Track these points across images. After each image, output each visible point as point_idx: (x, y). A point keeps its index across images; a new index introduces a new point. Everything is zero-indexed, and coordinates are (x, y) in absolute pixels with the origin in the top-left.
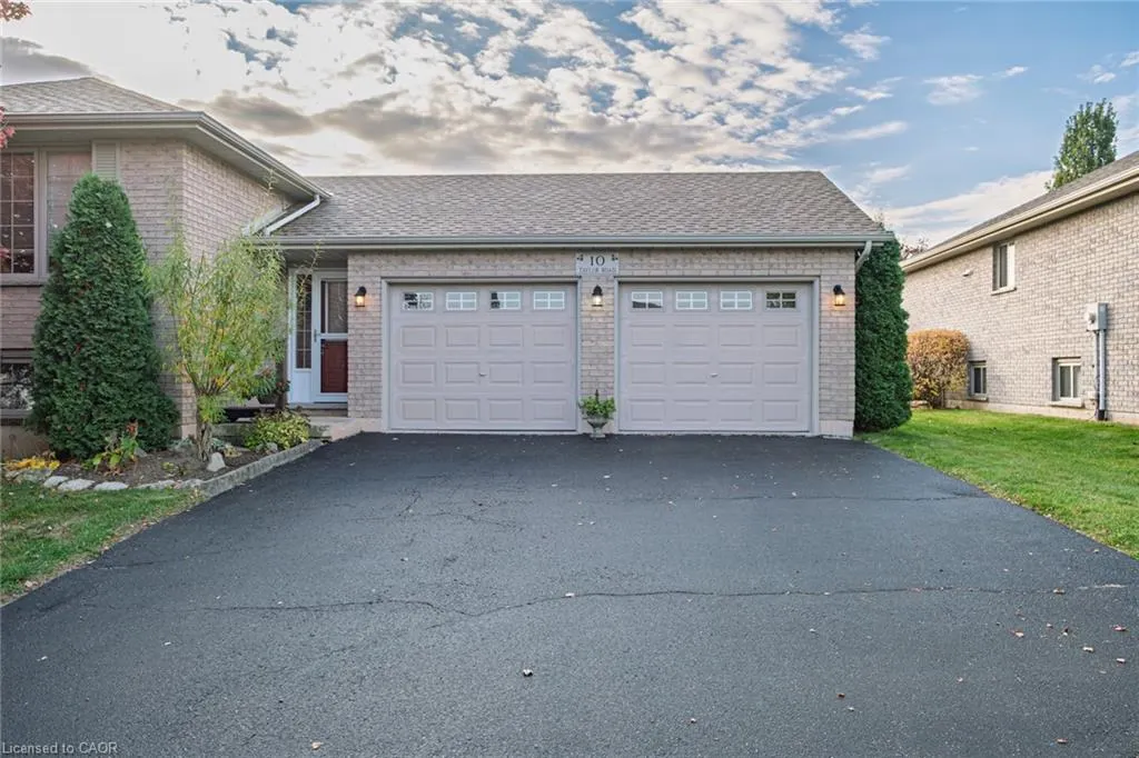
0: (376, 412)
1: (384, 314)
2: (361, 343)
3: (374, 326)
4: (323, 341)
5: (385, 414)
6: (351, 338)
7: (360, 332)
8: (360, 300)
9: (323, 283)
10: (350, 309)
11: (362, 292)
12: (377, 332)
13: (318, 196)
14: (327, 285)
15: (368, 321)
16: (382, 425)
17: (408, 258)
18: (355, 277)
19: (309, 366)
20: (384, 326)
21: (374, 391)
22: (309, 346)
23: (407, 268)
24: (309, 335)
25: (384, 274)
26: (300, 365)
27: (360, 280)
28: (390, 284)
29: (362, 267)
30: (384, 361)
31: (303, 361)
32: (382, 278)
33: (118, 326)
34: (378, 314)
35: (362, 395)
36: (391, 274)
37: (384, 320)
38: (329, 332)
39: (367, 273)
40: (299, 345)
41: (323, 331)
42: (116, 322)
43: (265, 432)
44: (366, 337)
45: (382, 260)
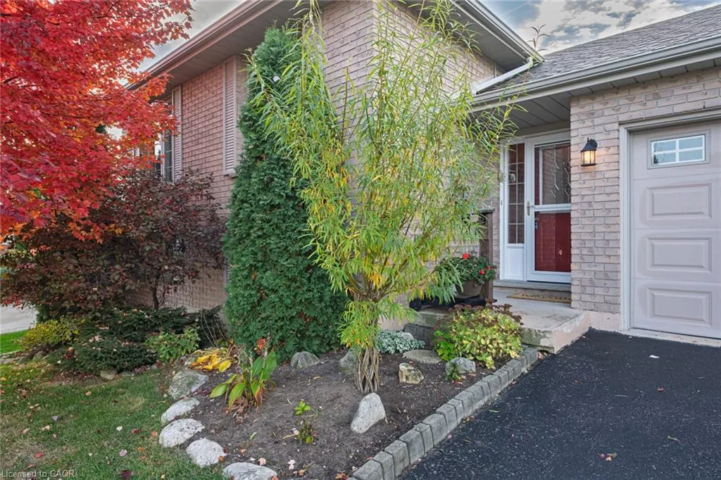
0: (612, 306)
1: (623, 174)
2: (588, 214)
3: (608, 190)
4: (537, 214)
5: (624, 307)
6: (574, 208)
7: (586, 199)
8: (588, 156)
9: (537, 150)
10: (573, 170)
11: (592, 145)
12: (613, 197)
13: (531, 59)
14: (541, 152)
15: (598, 183)
16: (620, 323)
17: (663, 89)
18: (579, 132)
19: (521, 241)
20: (623, 189)
21: (610, 277)
22: (521, 219)
23: (662, 102)
24: (522, 207)
25: (623, 118)
26: (512, 240)
27: (590, 131)
28: (631, 132)
29: (591, 114)
30: (623, 237)
31: (516, 235)
32: (621, 124)
33: (282, 201)
34: (614, 174)
35: (591, 280)
36: (636, 116)
37: (623, 182)
38: (544, 203)
39: (597, 121)
40: (511, 220)
41: (537, 202)
42: (280, 196)
43: (461, 339)
44: (596, 206)
45: (621, 100)
